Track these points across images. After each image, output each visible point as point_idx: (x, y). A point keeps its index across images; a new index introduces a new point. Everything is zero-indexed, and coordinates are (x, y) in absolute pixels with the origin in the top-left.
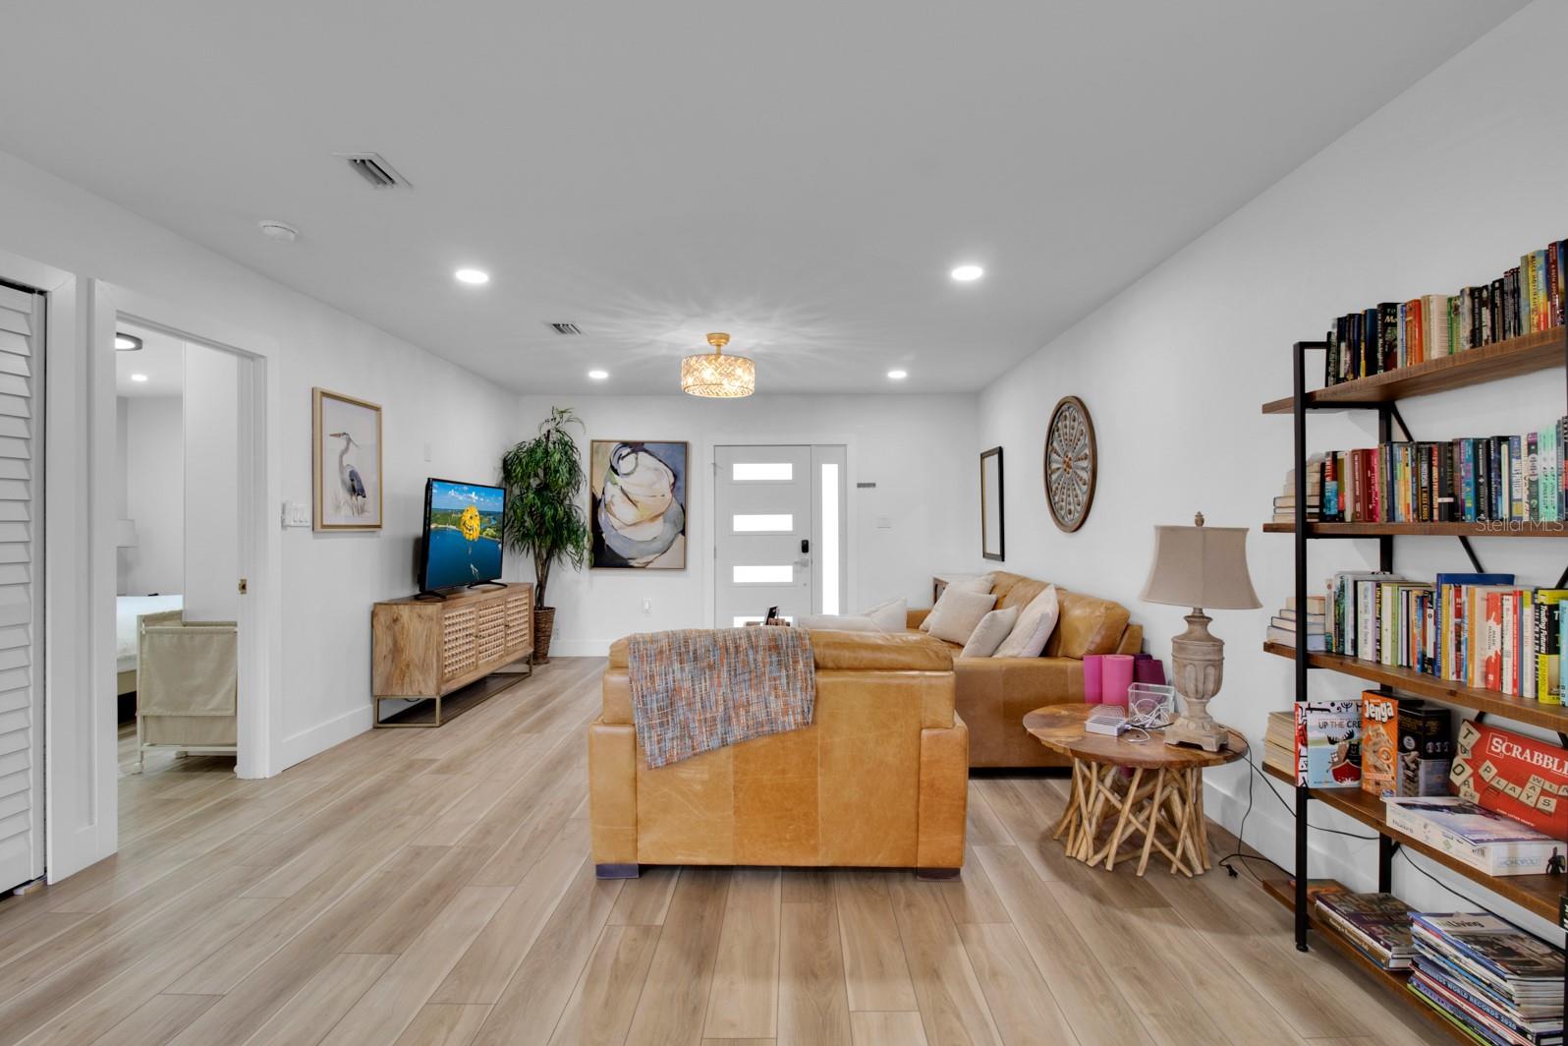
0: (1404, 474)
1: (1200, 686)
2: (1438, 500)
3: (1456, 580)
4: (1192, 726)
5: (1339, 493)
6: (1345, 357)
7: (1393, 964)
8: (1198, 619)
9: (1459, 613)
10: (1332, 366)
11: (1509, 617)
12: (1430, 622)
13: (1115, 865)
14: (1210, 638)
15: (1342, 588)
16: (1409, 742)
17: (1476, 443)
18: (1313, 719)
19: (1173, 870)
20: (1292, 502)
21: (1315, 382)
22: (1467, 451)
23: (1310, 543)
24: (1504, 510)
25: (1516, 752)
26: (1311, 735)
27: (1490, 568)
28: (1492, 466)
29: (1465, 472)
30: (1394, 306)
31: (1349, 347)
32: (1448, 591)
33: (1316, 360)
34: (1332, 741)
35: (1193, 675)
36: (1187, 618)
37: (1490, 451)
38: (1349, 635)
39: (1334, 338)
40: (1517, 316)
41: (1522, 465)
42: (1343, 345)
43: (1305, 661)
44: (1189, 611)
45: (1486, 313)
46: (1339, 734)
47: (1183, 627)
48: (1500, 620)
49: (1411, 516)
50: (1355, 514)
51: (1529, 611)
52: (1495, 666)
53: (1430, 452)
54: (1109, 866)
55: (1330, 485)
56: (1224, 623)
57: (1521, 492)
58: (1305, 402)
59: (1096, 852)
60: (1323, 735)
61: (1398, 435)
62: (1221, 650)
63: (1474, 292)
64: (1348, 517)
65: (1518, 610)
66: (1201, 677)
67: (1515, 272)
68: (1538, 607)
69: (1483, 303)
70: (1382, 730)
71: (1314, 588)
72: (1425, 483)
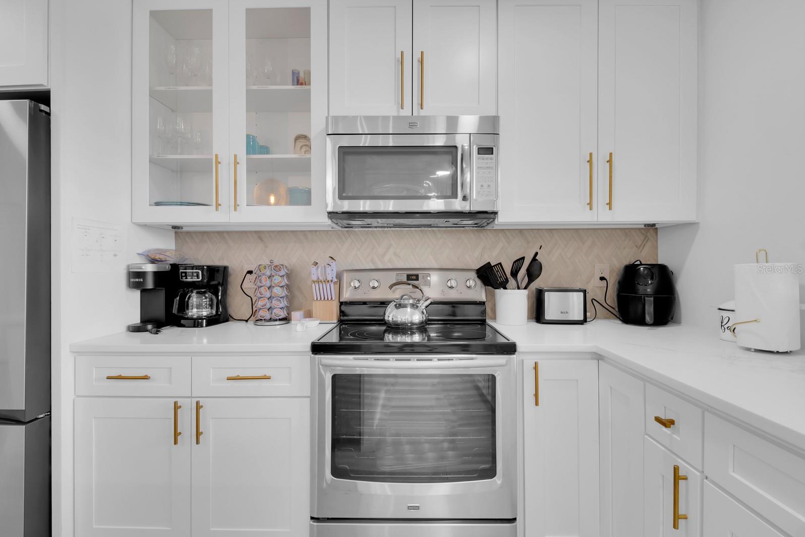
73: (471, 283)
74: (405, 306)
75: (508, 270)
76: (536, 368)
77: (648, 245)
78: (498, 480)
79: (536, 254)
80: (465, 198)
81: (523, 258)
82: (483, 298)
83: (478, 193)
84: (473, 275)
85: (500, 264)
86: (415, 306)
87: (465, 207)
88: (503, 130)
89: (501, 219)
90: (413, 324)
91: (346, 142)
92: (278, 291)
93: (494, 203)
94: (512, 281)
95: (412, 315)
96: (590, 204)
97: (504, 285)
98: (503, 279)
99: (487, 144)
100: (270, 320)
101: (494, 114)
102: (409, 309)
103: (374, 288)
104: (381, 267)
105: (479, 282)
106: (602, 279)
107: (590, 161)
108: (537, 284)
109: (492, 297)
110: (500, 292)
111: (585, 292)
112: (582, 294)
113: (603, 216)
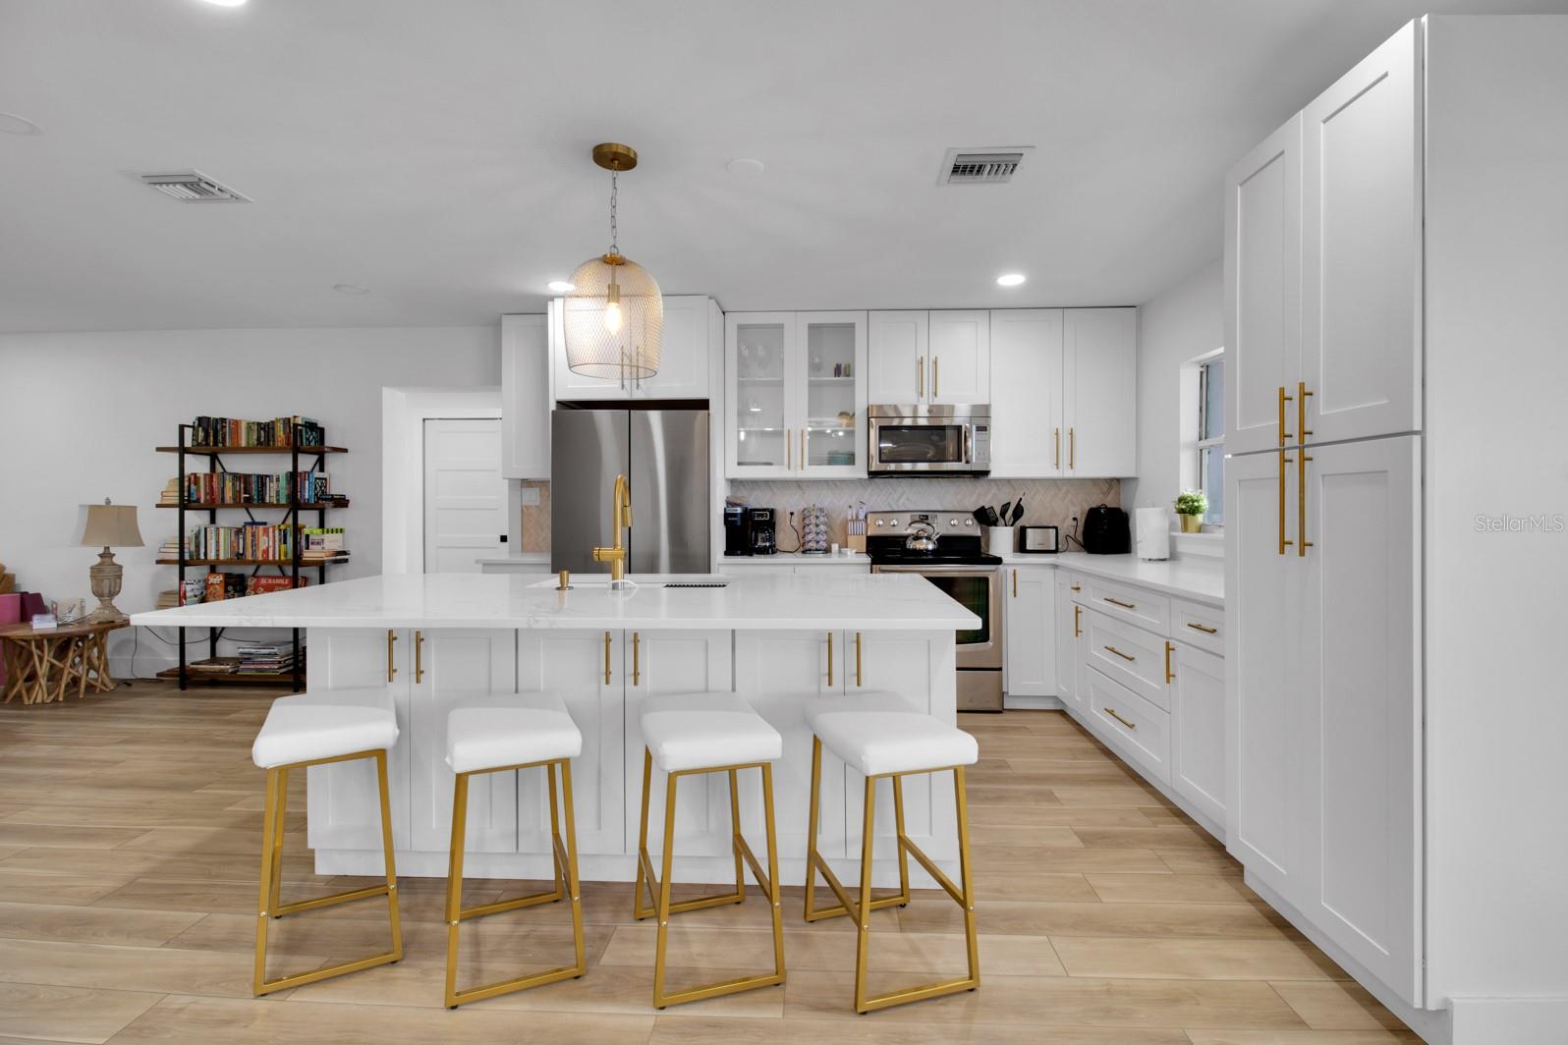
0: (229, 484)
1: (112, 589)
2: (243, 496)
3: (249, 524)
4: (107, 612)
5: (198, 490)
6: (201, 434)
7: (230, 671)
8: (107, 555)
9: (253, 536)
10: (195, 436)
11: (271, 535)
12: (241, 541)
13: (64, 698)
14: (114, 564)
15: (199, 531)
16: (230, 588)
17: (258, 476)
18: (188, 588)
19: (98, 691)
20: (177, 494)
21: (188, 443)
22: (254, 479)
23: (186, 512)
24: (268, 501)
25: (270, 581)
26: (188, 594)
27: (257, 520)
28: (264, 485)
29: (254, 486)
30: (225, 419)
31: (203, 429)
32: (248, 528)
33: (188, 432)
34: (196, 596)
35: (108, 585)
36: (100, 556)
37: (262, 480)
38: (202, 550)
39: (196, 424)
40: (273, 436)
41: (274, 485)
42: (200, 429)
43: (183, 564)
44: (101, 550)
45: (262, 433)
46: (198, 593)
47: (98, 560)
48: (268, 536)
49: (232, 502)
50: (206, 500)
51: (277, 532)
52: (266, 552)
53: (240, 478)
54: (61, 699)
55: (193, 487)
56: (122, 555)
57: (273, 494)
58: (182, 450)
59: (49, 694)
60: (192, 594)
61: (219, 469)
62: (121, 571)
63: (259, 424)
64: (202, 501)
65: (274, 532)
66: (113, 585)
67: (273, 422)
68: (280, 530)
69: (262, 429)
70: (217, 587)
71: (187, 533)
72: (238, 489)
73: (970, 522)
74: (921, 538)
75: (998, 511)
76: (1014, 574)
77: (1113, 491)
78: (990, 643)
79: (1021, 499)
80: (967, 462)
81: (1009, 503)
82: (979, 534)
83: (976, 458)
84: (971, 516)
85: (992, 508)
86: (928, 538)
87: (967, 468)
88: (993, 414)
89: (992, 475)
90: (927, 550)
91: (885, 423)
92: (822, 528)
93: (987, 465)
94: (1001, 521)
95: (927, 544)
96: (1057, 464)
97: (995, 523)
98: (994, 519)
99: (982, 423)
100: (817, 550)
101: (987, 403)
102: (924, 541)
103: (894, 526)
104: (896, 509)
105: (975, 521)
106: (1075, 519)
107: (1057, 434)
108: (1020, 523)
109: (986, 533)
110: (992, 528)
111: (1056, 528)
112: (1054, 530)
113: (1068, 474)
